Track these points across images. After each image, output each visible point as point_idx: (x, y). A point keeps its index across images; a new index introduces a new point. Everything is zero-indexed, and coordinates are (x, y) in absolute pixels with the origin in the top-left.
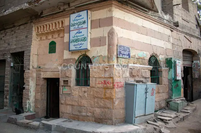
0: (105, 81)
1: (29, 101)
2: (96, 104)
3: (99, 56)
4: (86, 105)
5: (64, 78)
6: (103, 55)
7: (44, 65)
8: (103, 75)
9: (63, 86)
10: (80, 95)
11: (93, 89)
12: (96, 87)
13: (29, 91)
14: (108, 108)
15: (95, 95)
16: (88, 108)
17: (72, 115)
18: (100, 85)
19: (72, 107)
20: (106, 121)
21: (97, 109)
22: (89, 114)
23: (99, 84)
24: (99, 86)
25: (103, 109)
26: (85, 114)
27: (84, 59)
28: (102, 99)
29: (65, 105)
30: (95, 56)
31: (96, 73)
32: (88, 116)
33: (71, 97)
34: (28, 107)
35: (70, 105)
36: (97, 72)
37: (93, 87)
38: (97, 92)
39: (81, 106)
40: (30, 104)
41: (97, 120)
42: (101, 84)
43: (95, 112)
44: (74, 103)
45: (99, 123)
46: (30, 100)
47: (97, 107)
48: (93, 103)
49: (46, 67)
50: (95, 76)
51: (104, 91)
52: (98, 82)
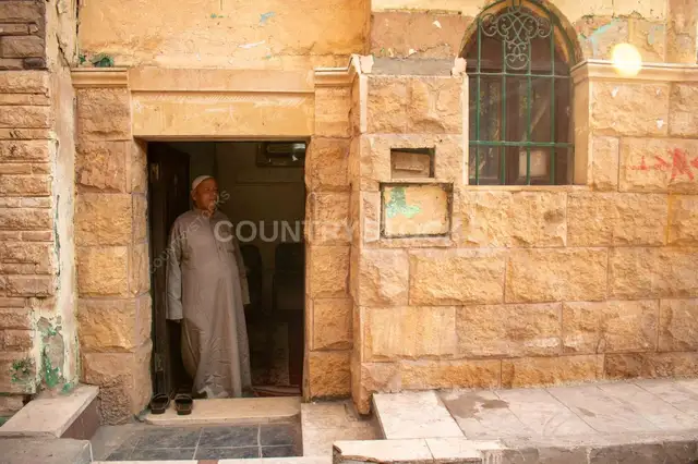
0: (677, 155)
1: (47, 315)
2: (619, 282)
3: (624, 18)
4: (559, 294)
5: (397, 130)
6: (646, 14)
7: (151, 44)
8: (660, 123)
9: (382, 186)
10: (520, 234)
11: (605, 195)
12: (626, 187)
13: (47, 239)
14: (684, 293)
15: (619, 232)
16: (570, 304)
17: (458, 364)
18: (650, 178)
19: (459, 316)
20: (667, 359)
21: (622, 305)
22: (577, 340)
23: (643, 168)
24: (642, 179)
25: (651, 304)
26: (553, 343)
27: (518, 25)
28: (655, 252)
29: (405, 311)
30: (597, 13)
31: (628, 110)
32: (572, 351)
33: (461, 252)
34: (44, 354)
35: (446, 302)
36: (634, 104)
37: (609, 188)
38: (628, 216)
39: (529, 302)
40: (52, 336)
41: (622, 363)
42: (656, 167)
43: (612, 325)
44: (476, 290)
45: (629, 375)
46: (51, 307)
47: (628, 298)
48: (600, 275)
49: (166, 60)
50: (620, 128)
51: (666, 207)
52: (637, 162)
